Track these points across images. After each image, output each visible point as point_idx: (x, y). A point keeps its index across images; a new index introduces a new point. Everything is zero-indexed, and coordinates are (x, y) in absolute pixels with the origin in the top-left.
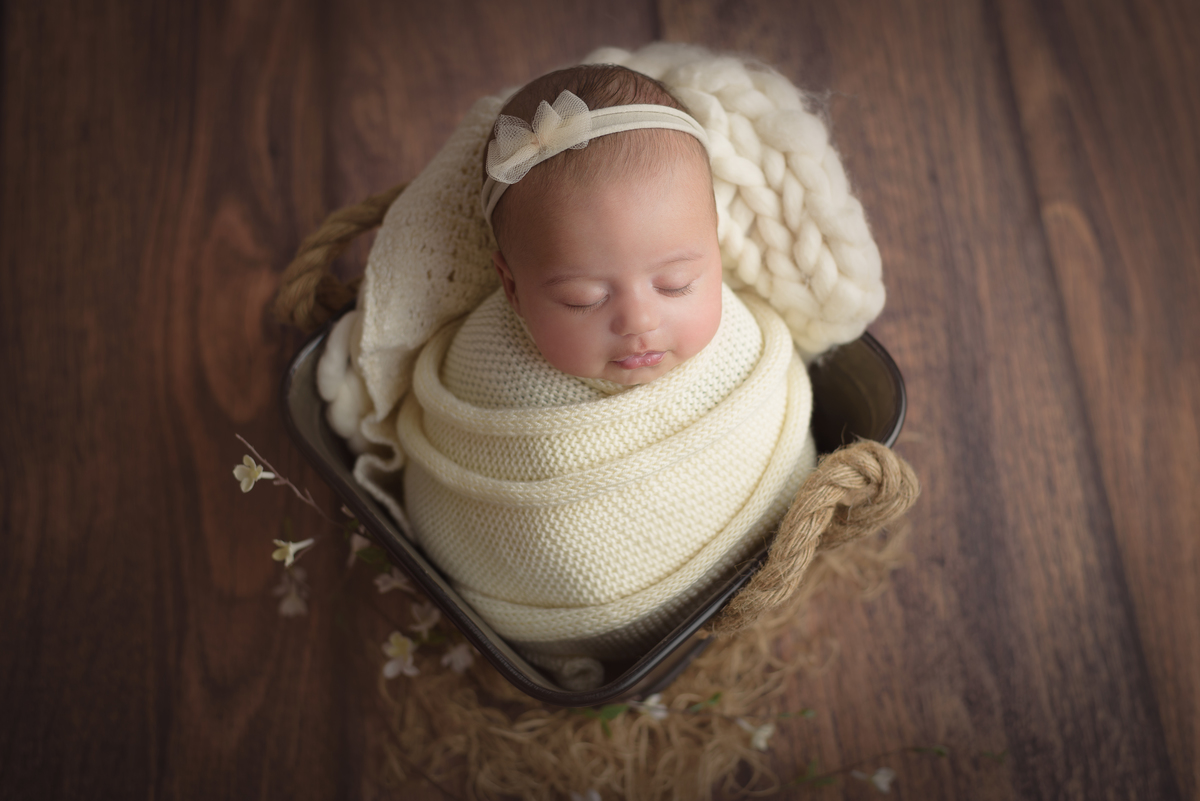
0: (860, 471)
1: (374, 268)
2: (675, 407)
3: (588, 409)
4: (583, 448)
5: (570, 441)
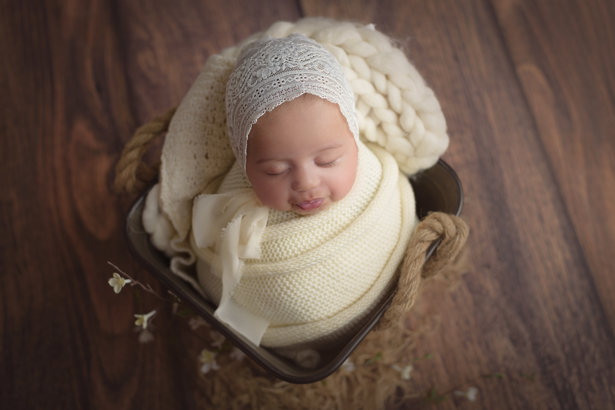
1: (165, 156)
2: (342, 216)
4: (296, 246)
5: (289, 242)
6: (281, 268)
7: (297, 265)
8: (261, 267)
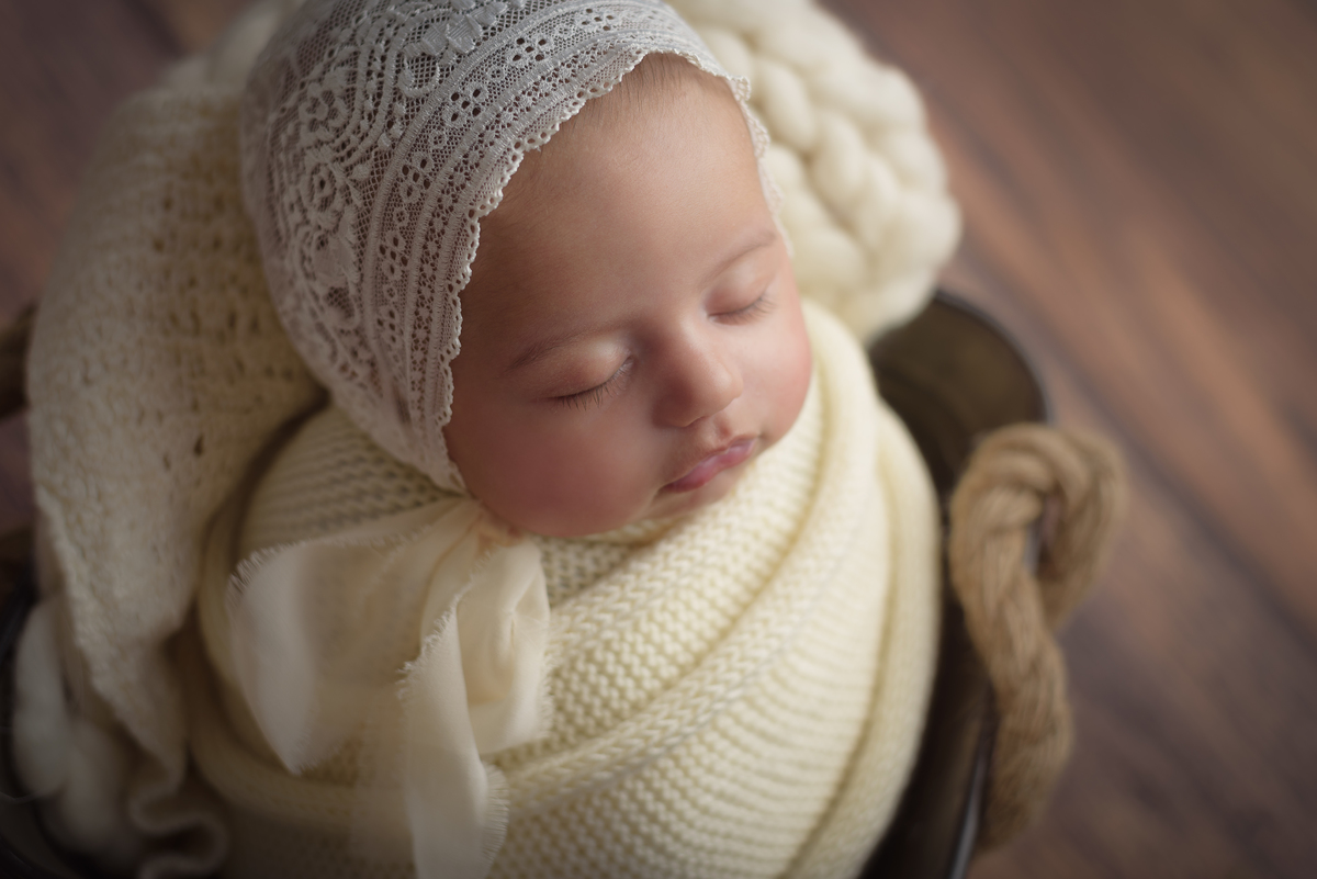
6: (638, 743)
7: (687, 714)
8: (558, 764)
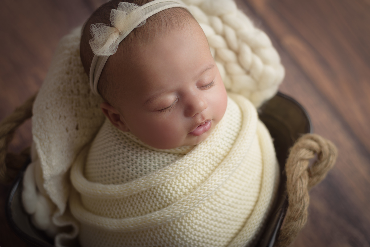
0: (310, 149)
1: (37, 136)
2: (217, 148)
3: (180, 163)
4: (183, 184)
5: (175, 182)
